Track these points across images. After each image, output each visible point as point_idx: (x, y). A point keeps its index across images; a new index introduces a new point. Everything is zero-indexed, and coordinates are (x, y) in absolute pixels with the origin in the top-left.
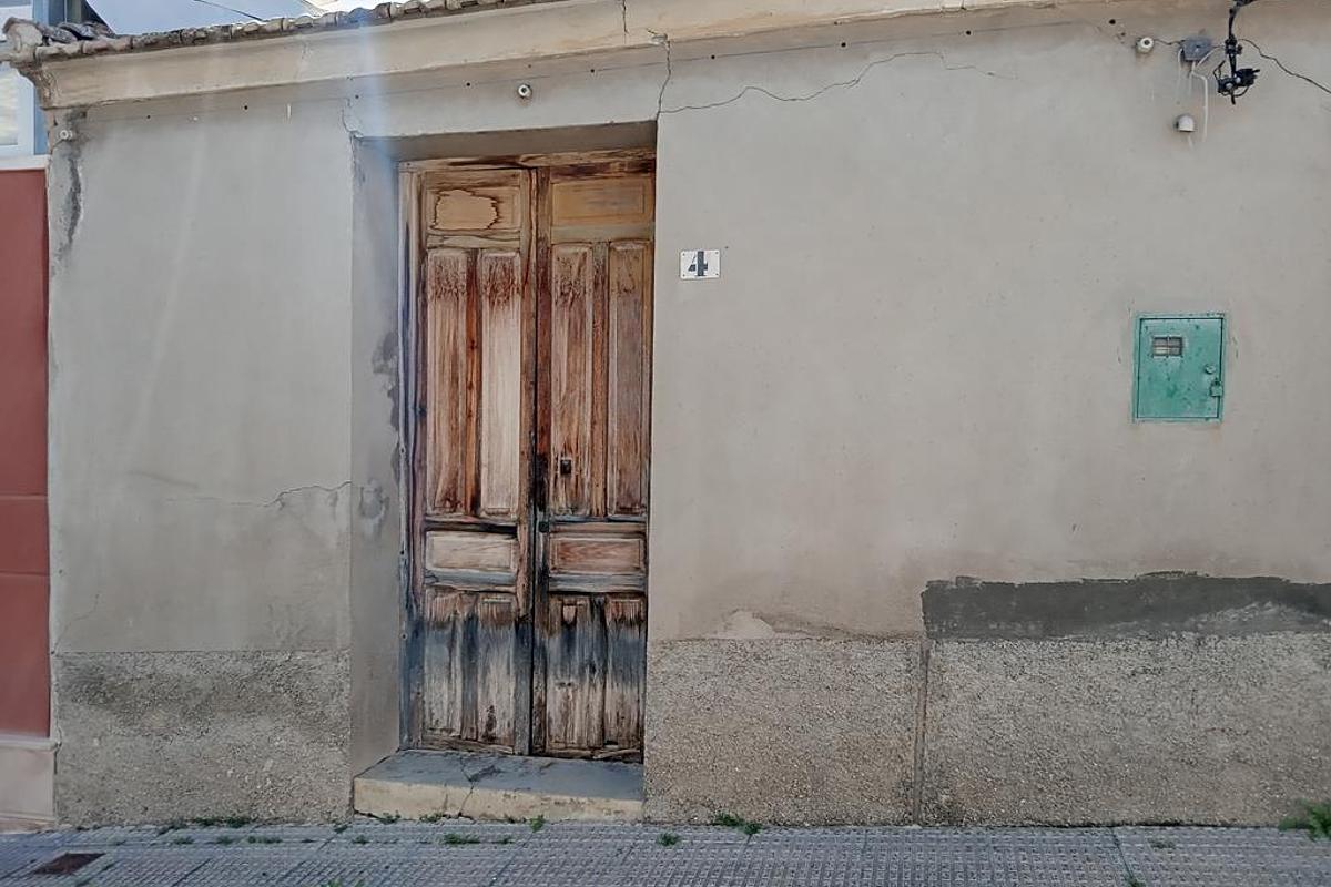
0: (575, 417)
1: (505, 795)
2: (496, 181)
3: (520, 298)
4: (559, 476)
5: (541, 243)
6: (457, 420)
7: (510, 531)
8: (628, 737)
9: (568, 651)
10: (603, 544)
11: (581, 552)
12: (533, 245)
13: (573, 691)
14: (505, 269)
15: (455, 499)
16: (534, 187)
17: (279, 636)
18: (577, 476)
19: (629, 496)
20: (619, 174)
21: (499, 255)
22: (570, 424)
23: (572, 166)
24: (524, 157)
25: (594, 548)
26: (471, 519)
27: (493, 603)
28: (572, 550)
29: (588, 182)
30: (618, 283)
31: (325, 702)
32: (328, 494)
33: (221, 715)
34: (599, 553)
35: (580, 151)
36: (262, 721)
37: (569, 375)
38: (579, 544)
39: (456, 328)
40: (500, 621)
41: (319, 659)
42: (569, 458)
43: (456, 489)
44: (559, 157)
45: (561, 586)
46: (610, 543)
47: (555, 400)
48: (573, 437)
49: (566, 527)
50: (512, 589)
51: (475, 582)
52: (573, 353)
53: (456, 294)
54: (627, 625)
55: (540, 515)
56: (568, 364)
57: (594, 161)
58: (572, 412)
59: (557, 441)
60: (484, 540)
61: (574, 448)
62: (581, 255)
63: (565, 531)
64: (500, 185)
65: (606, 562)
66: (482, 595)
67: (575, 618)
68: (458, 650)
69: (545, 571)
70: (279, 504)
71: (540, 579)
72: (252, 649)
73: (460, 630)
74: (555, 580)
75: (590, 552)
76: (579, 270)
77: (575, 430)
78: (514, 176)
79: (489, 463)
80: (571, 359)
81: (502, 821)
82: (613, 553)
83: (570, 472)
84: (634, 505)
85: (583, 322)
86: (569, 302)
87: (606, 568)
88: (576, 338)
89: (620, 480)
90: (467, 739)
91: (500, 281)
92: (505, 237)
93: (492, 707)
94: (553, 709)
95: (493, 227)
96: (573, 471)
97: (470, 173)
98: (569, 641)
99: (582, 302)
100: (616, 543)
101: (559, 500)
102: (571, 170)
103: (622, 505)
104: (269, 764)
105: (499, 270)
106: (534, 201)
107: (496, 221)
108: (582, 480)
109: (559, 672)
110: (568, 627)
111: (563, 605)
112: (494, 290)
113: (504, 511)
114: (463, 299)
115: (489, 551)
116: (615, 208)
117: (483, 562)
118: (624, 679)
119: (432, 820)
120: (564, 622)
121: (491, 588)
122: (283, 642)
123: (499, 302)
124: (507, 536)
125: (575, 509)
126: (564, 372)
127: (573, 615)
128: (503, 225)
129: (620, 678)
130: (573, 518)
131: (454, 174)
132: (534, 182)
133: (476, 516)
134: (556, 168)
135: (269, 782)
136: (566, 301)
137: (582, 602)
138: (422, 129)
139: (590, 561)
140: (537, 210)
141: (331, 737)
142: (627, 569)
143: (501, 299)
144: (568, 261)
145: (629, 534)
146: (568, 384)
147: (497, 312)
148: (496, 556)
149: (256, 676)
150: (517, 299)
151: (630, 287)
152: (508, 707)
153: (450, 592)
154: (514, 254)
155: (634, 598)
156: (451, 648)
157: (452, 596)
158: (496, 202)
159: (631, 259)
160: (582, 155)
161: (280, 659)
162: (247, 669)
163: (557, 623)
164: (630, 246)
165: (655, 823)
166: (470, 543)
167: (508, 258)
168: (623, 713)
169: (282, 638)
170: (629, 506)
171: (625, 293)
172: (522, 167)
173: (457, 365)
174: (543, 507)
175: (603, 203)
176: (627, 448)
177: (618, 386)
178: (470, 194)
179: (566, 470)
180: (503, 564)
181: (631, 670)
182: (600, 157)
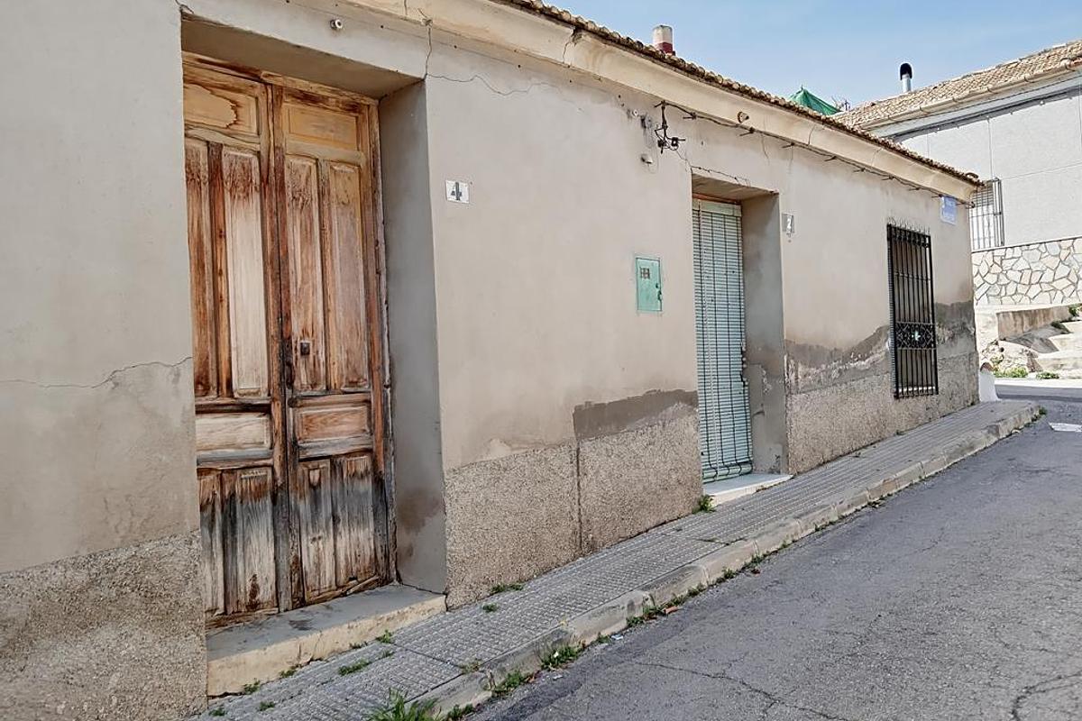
0: (310, 305)
1: (349, 627)
2: (236, 87)
3: (258, 196)
4: (299, 357)
5: (277, 151)
6: (204, 305)
7: (265, 410)
8: (364, 569)
9: (316, 508)
10: (338, 413)
11: (321, 422)
12: (272, 152)
13: (323, 543)
14: (244, 168)
15: (208, 383)
16: (270, 101)
17: (117, 532)
18: (314, 357)
19: (355, 371)
20: (334, 108)
21: (239, 154)
22: (306, 312)
23: (301, 91)
24: (264, 72)
25: (332, 418)
26: (228, 400)
27: (251, 478)
28: (314, 421)
29: (312, 109)
30: (337, 196)
31: (180, 591)
32: (169, 370)
33: (46, 643)
34: (336, 421)
35: (310, 81)
36: (103, 633)
37: (303, 269)
38: (320, 415)
39: (200, 216)
40: (259, 494)
41: (170, 546)
42: (307, 341)
43: (207, 372)
44: (293, 82)
45: (310, 453)
46: (345, 412)
47: (293, 292)
48: (310, 322)
49: (311, 401)
50: (269, 462)
51: (236, 460)
52: (305, 251)
53: (199, 183)
54: (358, 479)
55: (289, 392)
56: (302, 260)
57: (320, 93)
58: (307, 302)
59: (296, 326)
60: (237, 420)
61: (310, 333)
62: (307, 167)
63: (310, 405)
64: (239, 91)
65: (344, 427)
66: (239, 472)
67: (320, 479)
68: (217, 531)
69: (295, 442)
70: (111, 384)
71: (291, 449)
72: (84, 553)
73: (218, 510)
74: (305, 449)
75: (330, 421)
76: (307, 180)
77: (310, 316)
78: (252, 86)
79: (237, 348)
80: (304, 256)
81: (349, 651)
82: (346, 420)
83: (308, 353)
84: (359, 379)
85: (311, 224)
86: (300, 206)
87: (341, 433)
88: (307, 237)
89: (348, 359)
90: (233, 612)
91: (238, 178)
92: (246, 139)
93: (254, 576)
94: (307, 564)
95: (231, 127)
96: (311, 352)
97: (212, 72)
98: (316, 501)
99: (310, 206)
100: (348, 412)
101: (303, 377)
102: (300, 95)
103: (351, 379)
104: (114, 679)
105: (238, 167)
106: (271, 113)
107: (235, 123)
108: (319, 361)
109: (310, 529)
110: (314, 488)
111: (309, 470)
112: (234, 185)
113: (255, 391)
114: (205, 189)
115: (244, 428)
116: (332, 134)
117: (239, 441)
118: (358, 523)
119: (290, 673)
120: (311, 485)
121: (250, 463)
122: (124, 537)
123: (239, 197)
124: (260, 414)
125: (314, 385)
126: (299, 267)
127: (317, 478)
128: (241, 128)
129: (355, 524)
130: (314, 393)
131: (197, 70)
132: (270, 96)
133: (232, 396)
134: (289, 90)
135: (115, 701)
136: (297, 205)
137: (325, 465)
138: (250, 26)
139: (330, 429)
140: (273, 121)
141: (187, 624)
142: (356, 432)
143: (241, 195)
144: (297, 171)
145: (356, 403)
146: (303, 278)
147: (237, 206)
148: (250, 432)
149: (93, 583)
150: (256, 197)
151: (346, 202)
152: (269, 571)
153: (209, 473)
154: (251, 156)
155: (363, 455)
156: (211, 529)
157: (211, 477)
158: (236, 106)
159: (346, 178)
160: (312, 85)
161: (123, 556)
162: (81, 577)
163: (306, 487)
164: (343, 167)
165: (458, 608)
166: (226, 424)
167: (246, 159)
168: (360, 552)
169: (122, 533)
170: (355, 380)
171: (342, 205)
172: (260, 81)
173: (202, 251)
174: (291, 384)
175: (323, 128)
176: (351, 332)
177: (342, 282)
178: (209, 92)
179: (305, 352)
180: (258, 441)
181: (363, 514)
182: (325, 90)
